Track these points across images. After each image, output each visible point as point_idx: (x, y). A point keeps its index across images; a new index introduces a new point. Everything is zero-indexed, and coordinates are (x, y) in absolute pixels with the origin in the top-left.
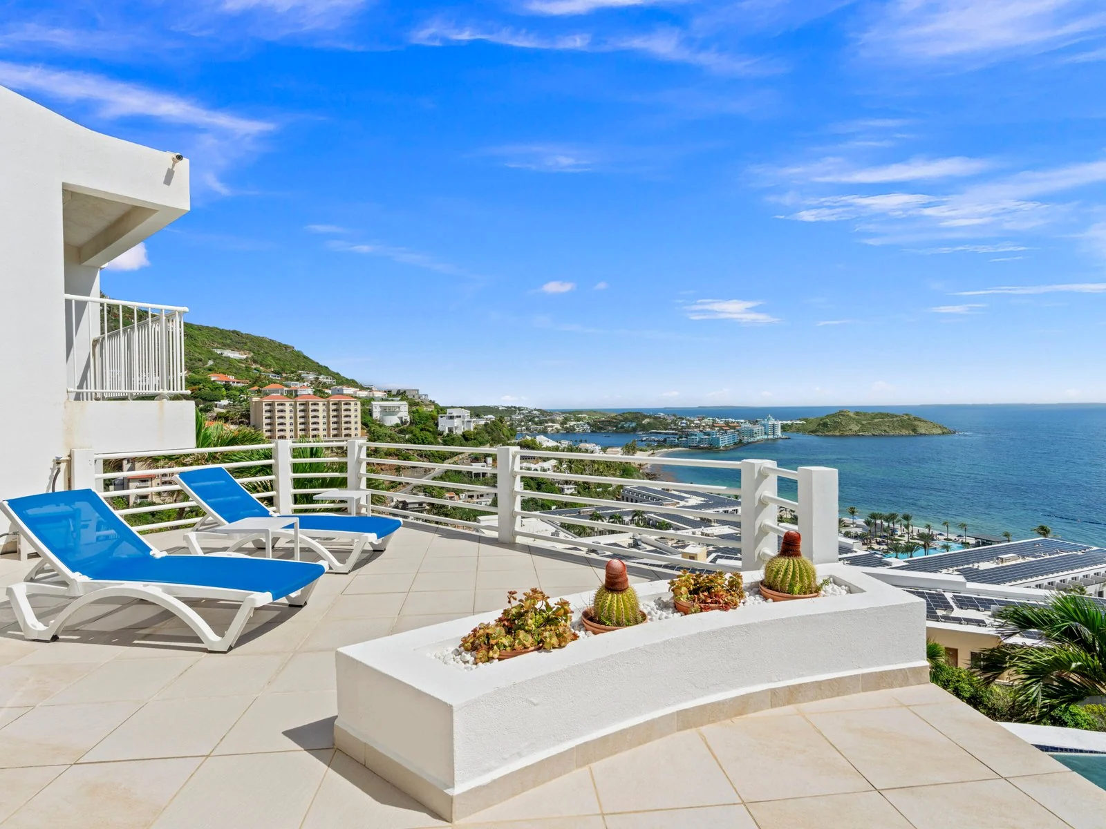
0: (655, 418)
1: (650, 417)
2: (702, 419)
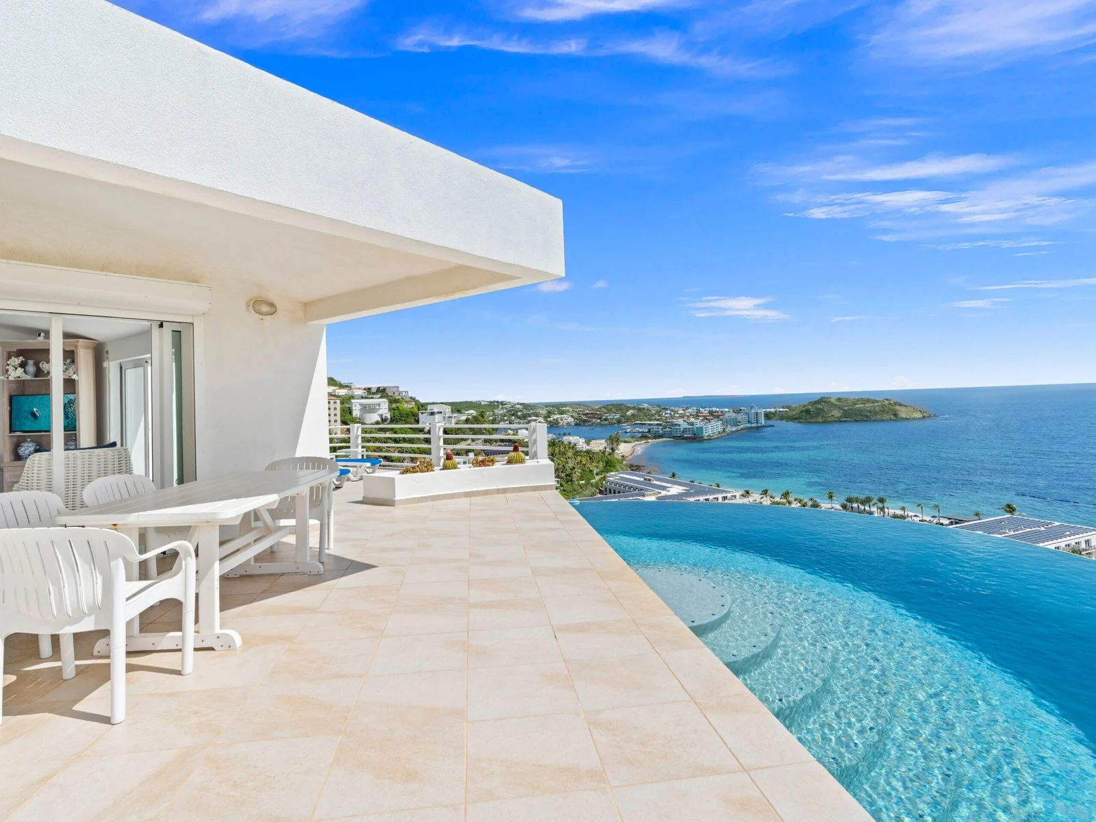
0: (639, 409)
1: (634, 408)
2: (687, 409)
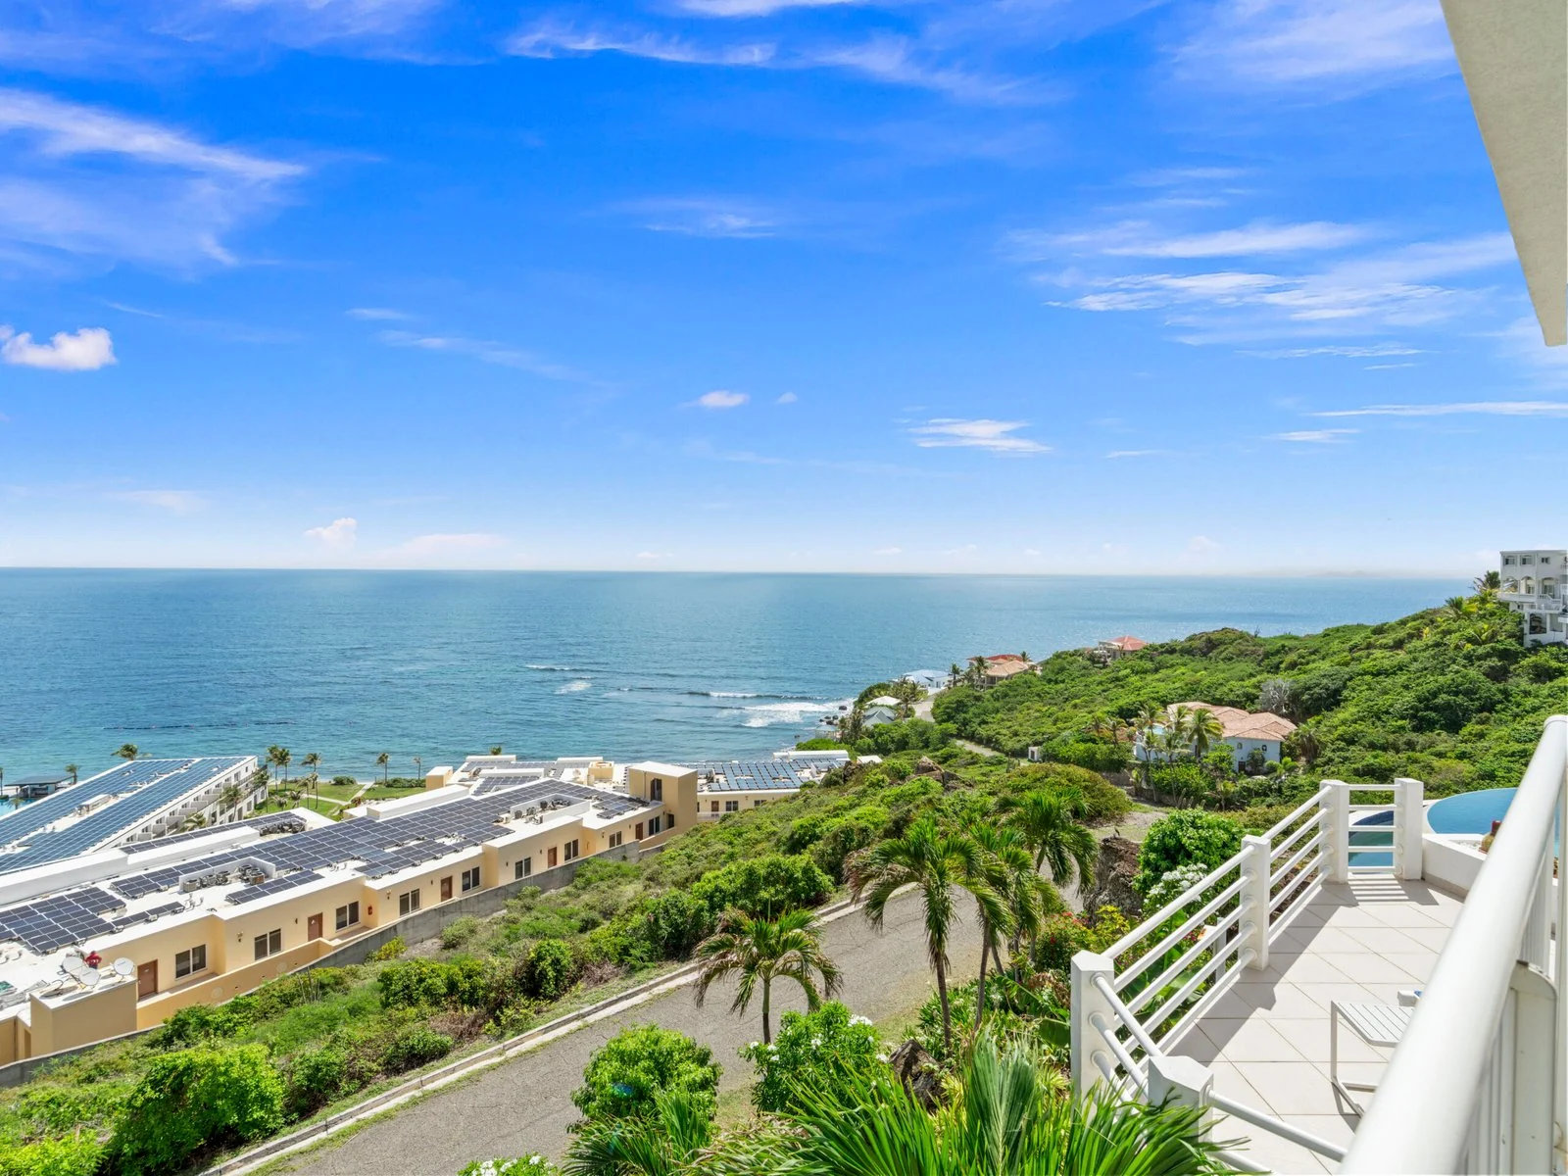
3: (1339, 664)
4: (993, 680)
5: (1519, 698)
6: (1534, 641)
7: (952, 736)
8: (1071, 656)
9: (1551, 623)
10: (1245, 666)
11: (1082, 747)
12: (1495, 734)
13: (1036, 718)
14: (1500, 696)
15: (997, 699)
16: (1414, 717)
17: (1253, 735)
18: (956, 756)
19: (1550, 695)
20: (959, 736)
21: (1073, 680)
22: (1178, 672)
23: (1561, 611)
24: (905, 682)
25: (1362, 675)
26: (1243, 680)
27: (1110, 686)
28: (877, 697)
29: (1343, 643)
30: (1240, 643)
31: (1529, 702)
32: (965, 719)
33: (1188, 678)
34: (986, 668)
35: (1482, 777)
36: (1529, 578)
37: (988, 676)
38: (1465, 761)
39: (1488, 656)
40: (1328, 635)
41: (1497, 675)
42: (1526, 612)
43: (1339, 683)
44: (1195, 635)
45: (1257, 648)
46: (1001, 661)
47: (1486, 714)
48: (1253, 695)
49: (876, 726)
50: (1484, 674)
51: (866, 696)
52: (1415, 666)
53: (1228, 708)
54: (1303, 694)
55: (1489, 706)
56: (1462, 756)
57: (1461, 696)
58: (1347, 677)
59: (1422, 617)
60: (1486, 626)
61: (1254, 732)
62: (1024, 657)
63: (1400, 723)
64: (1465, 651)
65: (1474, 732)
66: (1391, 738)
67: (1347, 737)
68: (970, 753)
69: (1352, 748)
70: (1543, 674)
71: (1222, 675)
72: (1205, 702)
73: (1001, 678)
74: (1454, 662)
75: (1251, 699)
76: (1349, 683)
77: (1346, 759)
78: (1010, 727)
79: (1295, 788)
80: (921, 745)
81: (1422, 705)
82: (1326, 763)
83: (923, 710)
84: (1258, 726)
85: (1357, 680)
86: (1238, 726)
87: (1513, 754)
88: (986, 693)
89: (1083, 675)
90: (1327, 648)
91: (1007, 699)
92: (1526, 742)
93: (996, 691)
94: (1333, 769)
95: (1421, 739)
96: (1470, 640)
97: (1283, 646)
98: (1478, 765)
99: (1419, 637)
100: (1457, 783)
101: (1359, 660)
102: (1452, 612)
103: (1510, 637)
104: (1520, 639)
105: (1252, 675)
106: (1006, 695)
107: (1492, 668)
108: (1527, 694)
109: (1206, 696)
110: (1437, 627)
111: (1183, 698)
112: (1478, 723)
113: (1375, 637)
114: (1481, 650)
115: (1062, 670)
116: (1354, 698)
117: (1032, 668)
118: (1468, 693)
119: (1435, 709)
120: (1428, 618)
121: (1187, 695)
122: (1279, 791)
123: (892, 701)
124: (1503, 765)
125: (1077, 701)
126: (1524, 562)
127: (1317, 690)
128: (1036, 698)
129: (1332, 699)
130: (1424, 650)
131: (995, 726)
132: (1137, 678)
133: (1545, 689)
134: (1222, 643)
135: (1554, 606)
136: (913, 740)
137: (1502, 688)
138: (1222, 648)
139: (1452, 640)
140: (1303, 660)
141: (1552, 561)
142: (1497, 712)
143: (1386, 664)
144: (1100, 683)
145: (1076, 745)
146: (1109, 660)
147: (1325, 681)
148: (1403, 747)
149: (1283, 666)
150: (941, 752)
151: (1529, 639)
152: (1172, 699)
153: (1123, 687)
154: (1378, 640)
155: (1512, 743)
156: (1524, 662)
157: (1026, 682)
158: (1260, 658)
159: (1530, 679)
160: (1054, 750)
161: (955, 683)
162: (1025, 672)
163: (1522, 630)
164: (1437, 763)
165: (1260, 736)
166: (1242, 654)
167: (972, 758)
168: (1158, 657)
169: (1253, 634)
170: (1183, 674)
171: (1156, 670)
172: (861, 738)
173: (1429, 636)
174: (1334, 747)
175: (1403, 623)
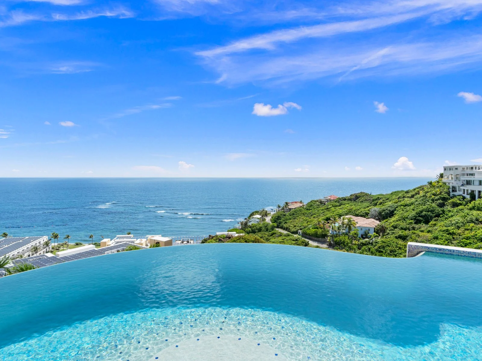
3: (394, 203)
4: (290, 209)
5: (447, 213)
6: (453, 194)
7: (275, 227)
8: (315, 201)
9: (458, 189)
10: (366, 204)
11: (314, 230)
12: (439, 224)
13: (302, 221)
14: (441, 212)
15: (291, 215)
16: (415, 219)
17: (366, 226)
18: (275, 234)
19: (457, 212)
20: (278, 227)
21: (314, 209)
22: (346, 206)
23: (461, 185)
24: (264, 210)
25: (400, 206)
26: (365, 208)
27: (325, 211)
28: (255, 215)
29: (396, 196)
30: (365, 197)
31: (450, 214)
32: (280, 222)
33: (349, 208)
34: (288, 205)
35: (434, 238)
36: (452, 175)
37: (289, 208)
38: (430, 233)
39: (439, 199)
40: (392, 194)
41: (442, 205)
42: (451, 185)
43: (393, 209)
44: (352, 194)
45: (370, 198)
46: (294, 203)
47: (437, 218)
48: (368, 213)
49: (252, 224)
50: (437, 205)
51: (252, 215)
52: (417, 203)
53: (360, 217)
54: (382, 212)
55: (438, 216)
56: (429, 232)
57: (429, 212)
58: (396, 207)
59: (420, 188)
60: (438, 190)
61: (366, 225)
62: (301, 202)
63: (411, 221)
64: (432, 198)
65: (433, 224)
66: (408, 226)
67: (394, 226)
68: (280, 232)
69: (396, 229)
70: (455, 205)
71: (359, 207)
72: (353, 215)
73: (292, 209)
74: (428, 202)
75: (367, 214)
76: (396, 209)
77: (393, 233)
78: (294, 224)
79: (376, 243)
80: (265, 230)
81: (417, 215)
82: (387, 234)
83: (268, 219)
84: (368, 223)
85: (399, 208)
86: (362, 223)
87: (444, 231)
88: (287, 214)
89: (317, 207)
90: (391, 198)
91: (294, 215)
92: (448, 227)
93: (291, 213)
94: (389, 236)
95: (417, 226)
96: (434, 195)
97: (378, 197)
98: (433, 234)
99: (419, 194)
100: (426, 240)
101: (400, 201)
102: (429, 186)
103: (446, 193)
104: (449, 194)
105: (368, 207)
106: (294, 214)
107: (439, 203)
108: (450, 211)
109: (354, 213)
110: (424, 191)
111: (347, 214)
112: (434, 221)
113: (406, 194)
114: (436, 198)
115: (311, 206)
116: (398, 213)
117: (303, 205)
118: (432, 211)
119: (421, 216)
120: (422, 188)
121: (347, 213)
122: (372, 244)
123: (259, 216)
124: (441, 234)
125: (315, 216)
126: (450, 169)
127: (386, 211)
128: (303, 215)
129: (391, 214)
130: (420, 198)
131: (289, 224)
132: (334, 208)
133: (455, 209)
134: (360, 197)
135: (459, 183)
136: (263, 229)
137: (442, 210)
138: (360, 198)
139: (428, 195)
140: (384, 202)
141: (458, 169)
142: (440, 217)
143: (408, 202)
144: (322, 210)
145: (312, 230)
146: (326, 203)
147: (389, 208)
148: (411, 229)
149: (378, 204)
150: (271, 232)
151: (451, 194)
152: (343, 215)
153: (329, 211)
154: (406, 195)
155: (444, 227)
156: (449, 201)
157: (300, 210)
158: (371, 201)
159: (451, 206)
160: (305, 231)
161: (279, 211)
162: (301, 207)
163: (449, 191)
164: (421, 234)
165: (368, 226)
166: (366, 200)
167: (280, 234)
168: (340, 201)
169: (370, 194)
170: (348, 207)
171: (340, 206)
172: (247, 228)
173: (422, 193)
174: (390, 229)
175: (415, 190)
